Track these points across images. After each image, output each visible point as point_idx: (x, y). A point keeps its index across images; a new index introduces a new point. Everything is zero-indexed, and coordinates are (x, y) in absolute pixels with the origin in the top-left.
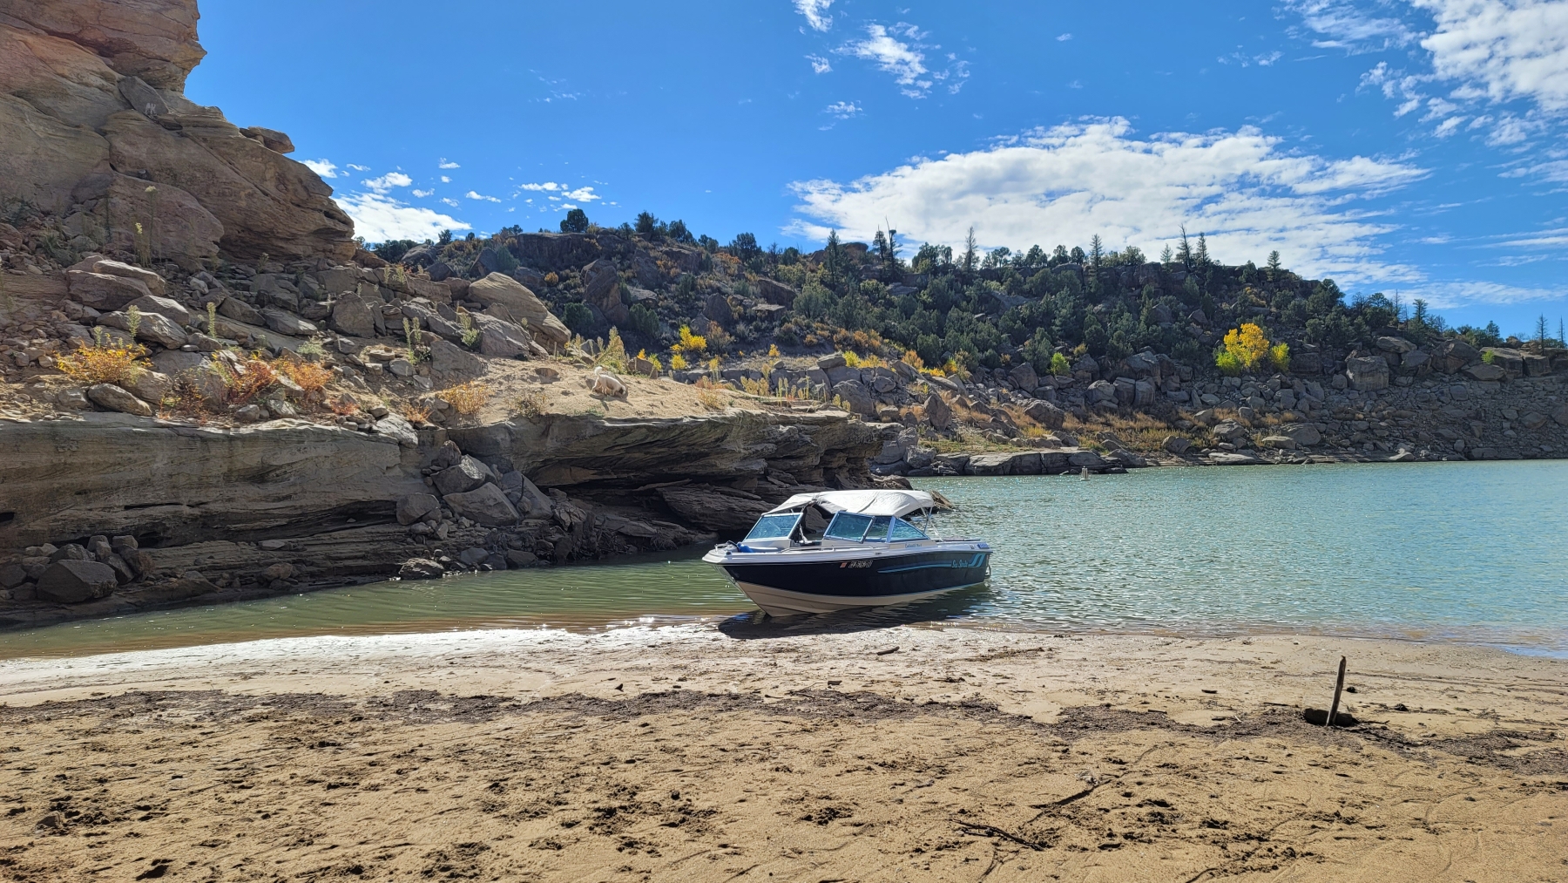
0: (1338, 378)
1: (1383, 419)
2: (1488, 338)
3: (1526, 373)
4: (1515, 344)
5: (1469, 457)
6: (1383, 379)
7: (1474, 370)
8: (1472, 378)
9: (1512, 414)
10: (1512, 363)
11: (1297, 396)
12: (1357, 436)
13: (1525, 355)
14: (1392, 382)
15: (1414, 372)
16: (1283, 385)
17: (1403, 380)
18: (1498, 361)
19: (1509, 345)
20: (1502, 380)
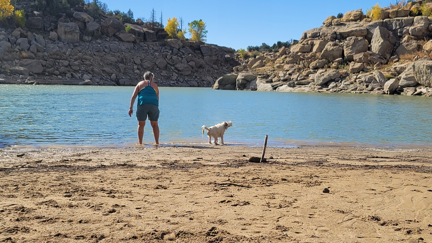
0: (53, 34)
1: (76, 60)
2: (128, 19)
3: (145, 39)
4: (140, 23)
5: (118, 83)
6: (77, 37)
7: (121, 36)
8: (120, 40)
9: (138, 61)
10: (139, 34)
11: (30, 42)
12: (62, 69)
13: (145, 30)
14: (81, 39)
15: (92, 34)
16: (22, 35)
17: (86, 38)
18: (132, 31)
19: (137, 24)
20: (134, 42)
